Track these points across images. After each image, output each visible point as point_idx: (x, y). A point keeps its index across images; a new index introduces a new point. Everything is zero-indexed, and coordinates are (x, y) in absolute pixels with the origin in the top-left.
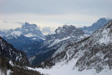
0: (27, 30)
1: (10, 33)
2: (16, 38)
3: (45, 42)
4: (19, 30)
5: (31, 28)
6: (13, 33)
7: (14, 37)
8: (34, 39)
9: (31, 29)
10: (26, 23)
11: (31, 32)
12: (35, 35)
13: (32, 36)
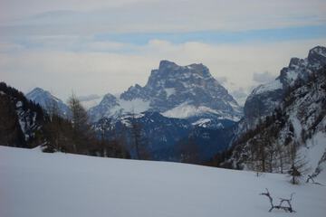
0: (170, 92)
1: (106, 110)
2: (127, 125)
3: (241, 126)
4: (138, 96)
5: (186, 80)
6: (117, 108)
7: (119, 123)
8: (202, 122)
9: (186, 86)
10: (163, 63)
11: (187, 96)
12: (203, 108)
13: (193, 114)
